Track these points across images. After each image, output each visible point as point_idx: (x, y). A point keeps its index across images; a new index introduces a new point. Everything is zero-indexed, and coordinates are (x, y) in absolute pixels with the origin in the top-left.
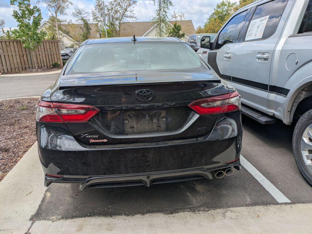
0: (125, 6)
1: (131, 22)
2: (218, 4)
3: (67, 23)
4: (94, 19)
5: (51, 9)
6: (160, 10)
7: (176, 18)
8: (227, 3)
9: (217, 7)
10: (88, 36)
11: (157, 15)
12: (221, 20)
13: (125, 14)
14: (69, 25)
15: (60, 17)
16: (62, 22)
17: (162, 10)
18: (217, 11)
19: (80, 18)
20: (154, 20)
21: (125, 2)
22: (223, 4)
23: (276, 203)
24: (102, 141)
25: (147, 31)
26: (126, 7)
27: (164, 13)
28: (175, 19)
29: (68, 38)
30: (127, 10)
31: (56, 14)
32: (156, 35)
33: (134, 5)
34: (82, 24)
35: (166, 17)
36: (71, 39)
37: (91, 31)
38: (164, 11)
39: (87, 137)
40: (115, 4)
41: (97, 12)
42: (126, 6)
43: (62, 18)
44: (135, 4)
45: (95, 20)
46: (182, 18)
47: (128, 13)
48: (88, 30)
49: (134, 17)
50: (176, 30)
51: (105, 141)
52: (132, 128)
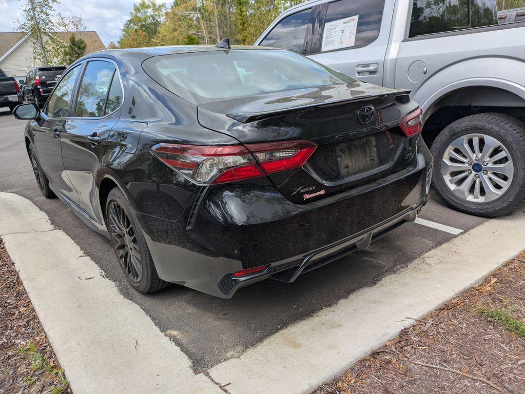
2: (135, 5)
6: (34, 9)
7: (65, 26)
8: (150, 5)
9: (135, 10)
11: (29, 20)
12: (147, 33)
17: (38, 10)
18: (137, 17)
20: (23, 28)
22: (143, 5)
23: (455, 236)
24: (319, 193)
25: (6, 52)
27: (44, 16)
28: (64, 28)
32: (35, 58)
35: (50, 24)
38: (42, 11)
39: (301, 191)
46: (79, 26)
50: (76, 49)
51: (322, 192)
52: (347, 167)
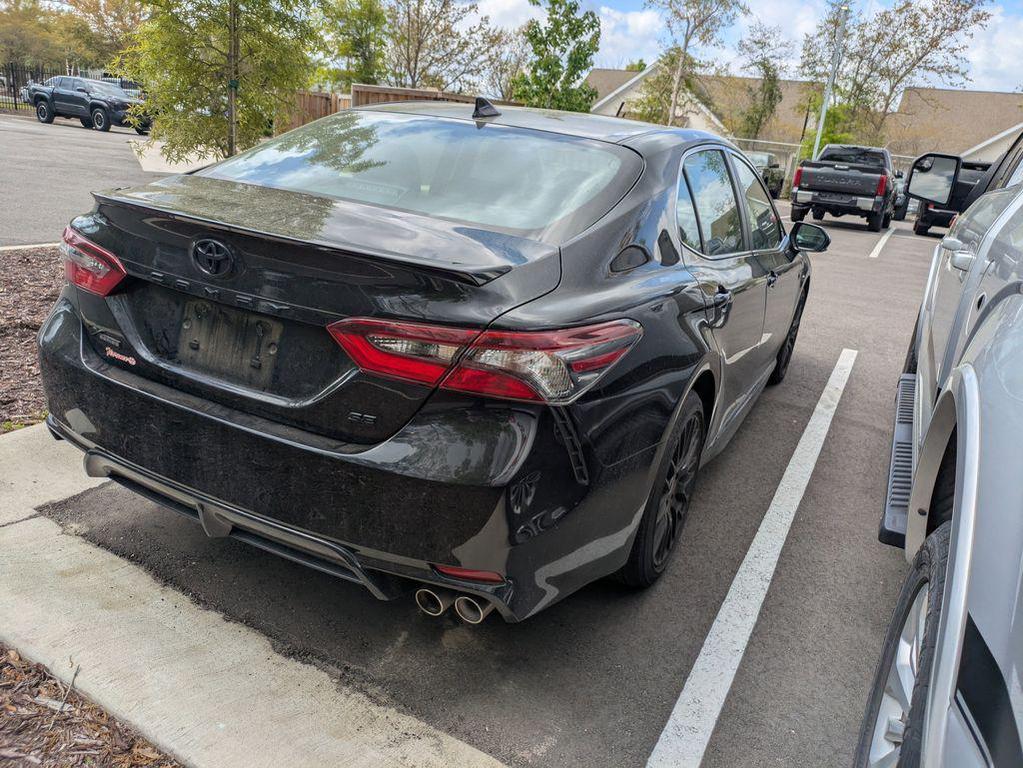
0: (935, 28)
1: (939, 90)
3: (712, 71)
4: (804, 66)
5: (675, 26)
10: (764, 120)
13: (926, 57)
14: (717, 78)
15: (699, 51)
16: (701, 66)
19: (759, 59)
21: (944, 15)
24: (127, 359)
26: (937, 33)
29: (709, 120)
30: (941, 45)
31: (687, 41)
33: (975, 28)
34: (757, 80)
36: (717, 122)
37: (779, 106)
39: (101, 337)
40: (898, 19)
41: (823, 44)
42: (939, 28)
43: (701, 55)
44: (983, 22)
45: (806, 70)
47: (937, 57)
48: (770, 99)
49: (957, 72)
52: (196, 347)
